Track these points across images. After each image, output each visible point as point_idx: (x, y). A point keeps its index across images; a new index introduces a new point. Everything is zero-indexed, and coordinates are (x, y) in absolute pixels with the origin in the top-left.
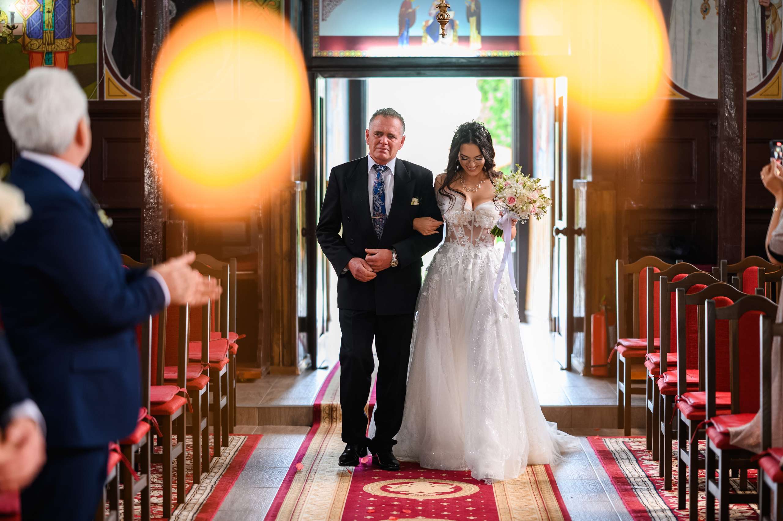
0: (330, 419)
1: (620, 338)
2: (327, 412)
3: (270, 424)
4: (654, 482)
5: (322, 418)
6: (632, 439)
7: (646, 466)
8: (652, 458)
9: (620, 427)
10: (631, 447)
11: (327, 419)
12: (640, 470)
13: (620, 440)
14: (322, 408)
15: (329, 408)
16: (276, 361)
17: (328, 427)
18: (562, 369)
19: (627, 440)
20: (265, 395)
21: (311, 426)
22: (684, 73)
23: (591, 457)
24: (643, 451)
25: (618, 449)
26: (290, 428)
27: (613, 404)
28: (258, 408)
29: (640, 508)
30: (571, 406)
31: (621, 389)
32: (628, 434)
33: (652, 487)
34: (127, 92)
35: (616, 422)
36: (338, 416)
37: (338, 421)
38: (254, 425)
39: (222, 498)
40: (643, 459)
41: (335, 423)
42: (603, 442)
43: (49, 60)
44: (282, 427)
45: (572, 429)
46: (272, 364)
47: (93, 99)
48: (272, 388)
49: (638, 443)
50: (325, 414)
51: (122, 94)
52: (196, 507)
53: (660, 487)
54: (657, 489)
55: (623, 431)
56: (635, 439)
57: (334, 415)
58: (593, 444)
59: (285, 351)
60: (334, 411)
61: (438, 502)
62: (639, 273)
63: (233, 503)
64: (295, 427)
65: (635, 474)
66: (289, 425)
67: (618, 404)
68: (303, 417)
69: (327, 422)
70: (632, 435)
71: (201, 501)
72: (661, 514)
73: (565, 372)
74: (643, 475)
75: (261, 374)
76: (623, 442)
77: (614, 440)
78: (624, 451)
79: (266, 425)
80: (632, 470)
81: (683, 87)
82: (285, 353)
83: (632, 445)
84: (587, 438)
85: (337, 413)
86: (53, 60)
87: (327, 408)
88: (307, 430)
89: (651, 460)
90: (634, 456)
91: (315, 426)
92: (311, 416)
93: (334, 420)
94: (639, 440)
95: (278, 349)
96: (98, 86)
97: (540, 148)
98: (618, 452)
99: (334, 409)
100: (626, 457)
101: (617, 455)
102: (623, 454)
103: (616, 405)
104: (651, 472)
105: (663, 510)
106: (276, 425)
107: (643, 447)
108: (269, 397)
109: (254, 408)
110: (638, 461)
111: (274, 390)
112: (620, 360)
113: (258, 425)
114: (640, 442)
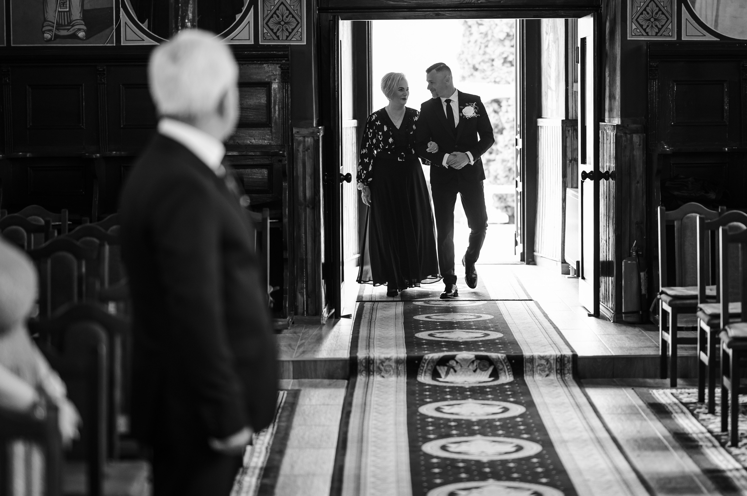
0: (366, 372)
1: (662, 287)
2: (364, 365)
3: (305, 378)
4: (717, 437)
5: (358, 371)
6: (679, 391)
7: (704, 420)
8: (707, 411)
9: (664, 376)
10: (681, 399)
11: (364, 372)
12: (699, 425)
13: (668, 391)
14: (359, 361)
15: (366, 361)
16: (300, 310)
17: (366, 380)
18: (590, 315)
19: (674, 391)
20: (297, 347)
21: (348, 379)
22: (714, 14)
23: (643, 411)
24: (695, 403)
25: (669, 401)
26: (326, 381)
27: (655, 354)
28: (293, 361)
29: (712, 467)
30: (613, 356)
31: (666, 339)
32: (674, 385)
33: (717, 443)
34: (145, 37)
35: (658, 372)
36: (375, 369)
37: (375, 374)
38: (289, 378)
39: (280, 461)
40: (698, 413)
41: (372, 376)
42: (650, 394)
43: (63, 5)
44: (318, 380)
45: (615, 380)
46: (296, 314)
47: (109, 44)
48: (301, 340)
49: (686, 395)
50: (362, 367)
51: (139, 39)
52: (257, 471)
53: (726, 443)
54: (723, 445)
55: (668, 381)
56: (683, 390)
57: (371, 368)
58: (641, 396)
59: (309, 299)
60: (371, 364)
61: (504, 462)
62: (682, 220)
63: (292, 467)
64: (331, 380)
65: (695, 429)
66: (325, 378)
67: (660, 353)
68: (339, 370)
69: (364, 375)
70: (678, 386)
71: (260, 465)
72: (737, 474)
73: (593, 318)
74: (704, 430)
75: (288, 325)
76: (672, 394)
77: (661, 391)
78: (675, 404)
79: (301, 378)
80: (690, 425)
81: (713, 28)
82: (309, 302)
83: (681, 396)
84: (633, 389)
85: (374, 366)
86: (68, 4)
87: (364, 361)
88: (344, 383)
89: (706, 414)
90: (688, 408)
91: (352, 380)
92: (348, 369)
93: (371, 373)
94: (687, 391)
95: (302, 299)
96: (114, 30)
97: (548, 87)
98: (669, 404)
99: (371, 362)
100: (679, 411)
101: (670, 408)
102: (676, 408)
103: (659, 355)
104: (711, 427)
105: (737, 470)
106: (312, 378)
107: (694, 399)
108: (301, 350)
109: (289, 361)
110: (693, 414)
111: (303, 341)
112: (663, 309)
113: (294, 378)
114: (689, 394)
